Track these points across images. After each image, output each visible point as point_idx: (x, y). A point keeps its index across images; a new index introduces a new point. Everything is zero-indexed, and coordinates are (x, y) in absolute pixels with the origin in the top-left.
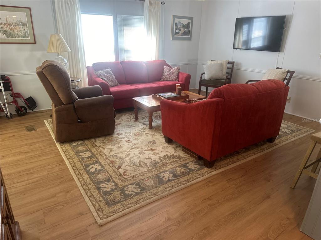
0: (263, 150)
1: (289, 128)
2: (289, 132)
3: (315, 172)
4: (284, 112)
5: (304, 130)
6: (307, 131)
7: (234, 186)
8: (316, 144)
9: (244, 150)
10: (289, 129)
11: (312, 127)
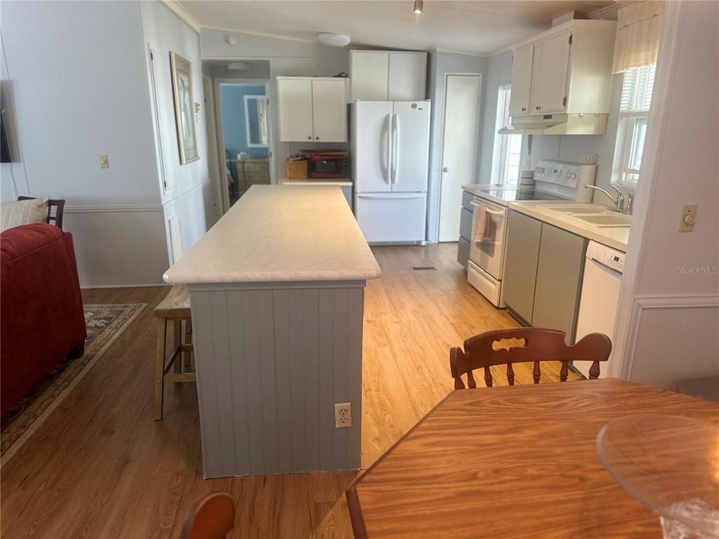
0: (70, 380)
1: (99, 316)
2: (103, 324)
3: (181, 372)
4: (81, 287)
5: (129, 310)
6: (134, 310)
7: (43, 486)
8: (166, 322)
9: (26, 400)
10: (100, 319)
11: (139, 299)
